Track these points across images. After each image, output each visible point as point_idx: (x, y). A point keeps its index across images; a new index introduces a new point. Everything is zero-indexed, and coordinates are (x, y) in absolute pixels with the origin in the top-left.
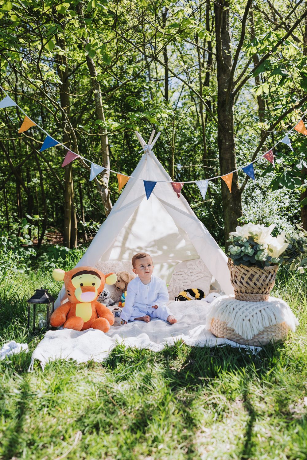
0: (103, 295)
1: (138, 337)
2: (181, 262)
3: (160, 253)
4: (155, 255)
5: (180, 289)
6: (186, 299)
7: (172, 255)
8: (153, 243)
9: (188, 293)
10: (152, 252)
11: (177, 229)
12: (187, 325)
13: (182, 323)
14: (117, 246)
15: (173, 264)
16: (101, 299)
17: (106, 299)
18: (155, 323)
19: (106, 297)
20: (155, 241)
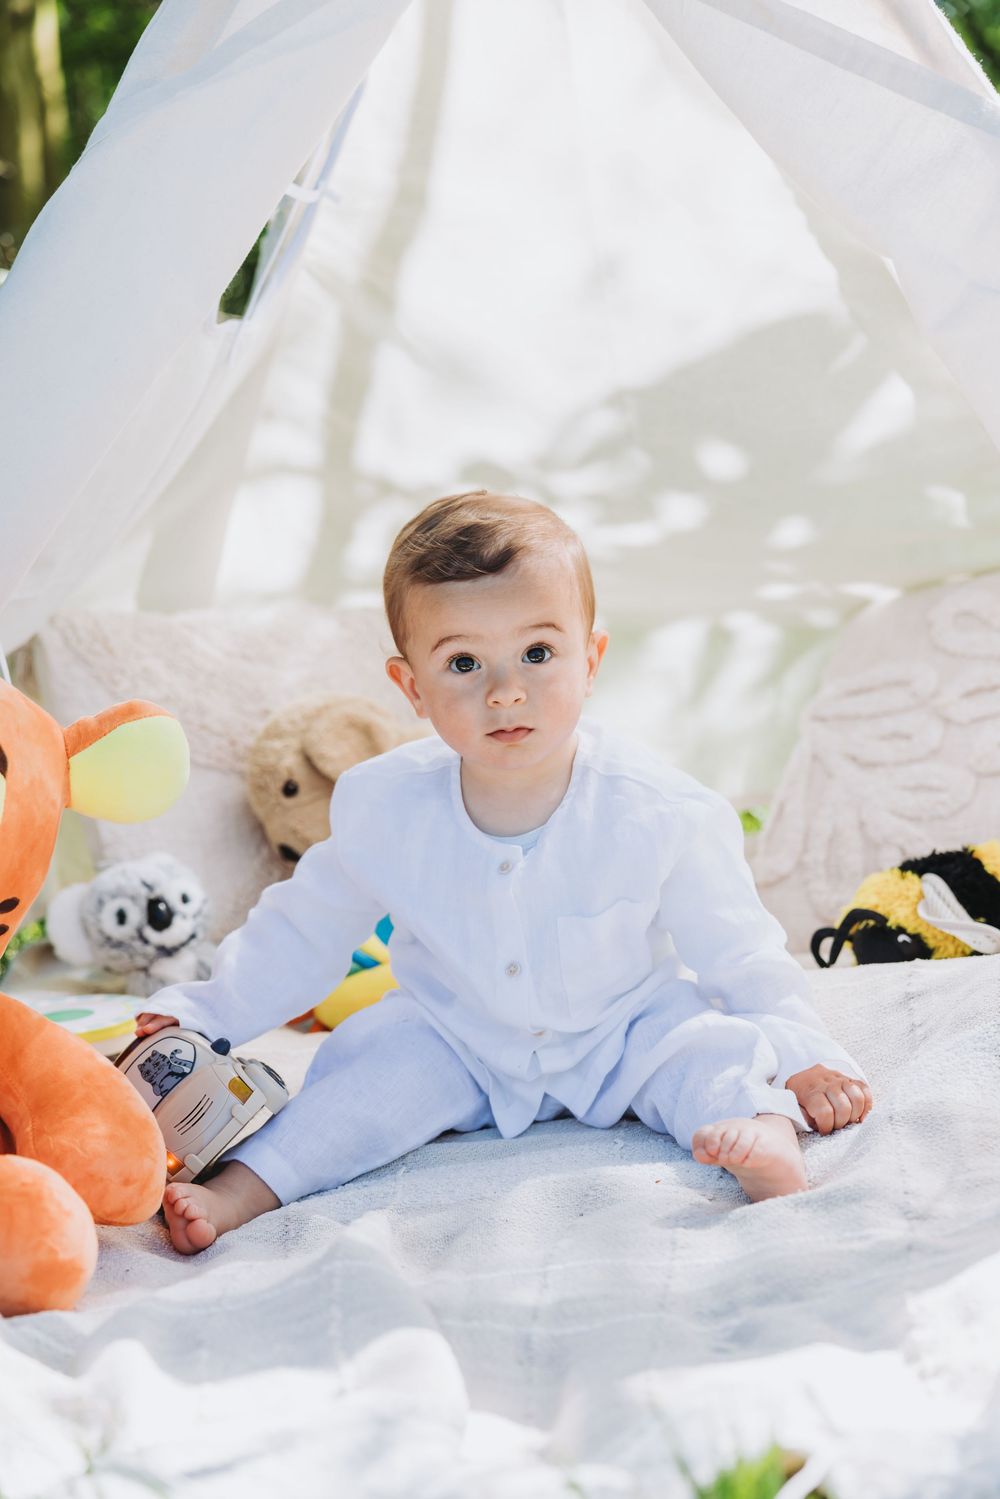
0: (137, 915)
1: (350, 1371)
2: (883, 596)
3: (682, 511)
4: (638, 534)
5: (872, 846)
6: (919, 949)
7: (792, 532)
8: (603, 424)
9: (934, 883)
10: (614, 509)
11: (824, 272)
12: (893, 1230)
13: (853, 1197)
14: (281, 469)
15: (821, 618)
16: (120, 960)
17: (167, 952)
18: (587, 1202)
19: (170, 936)
20: (616, 400)
